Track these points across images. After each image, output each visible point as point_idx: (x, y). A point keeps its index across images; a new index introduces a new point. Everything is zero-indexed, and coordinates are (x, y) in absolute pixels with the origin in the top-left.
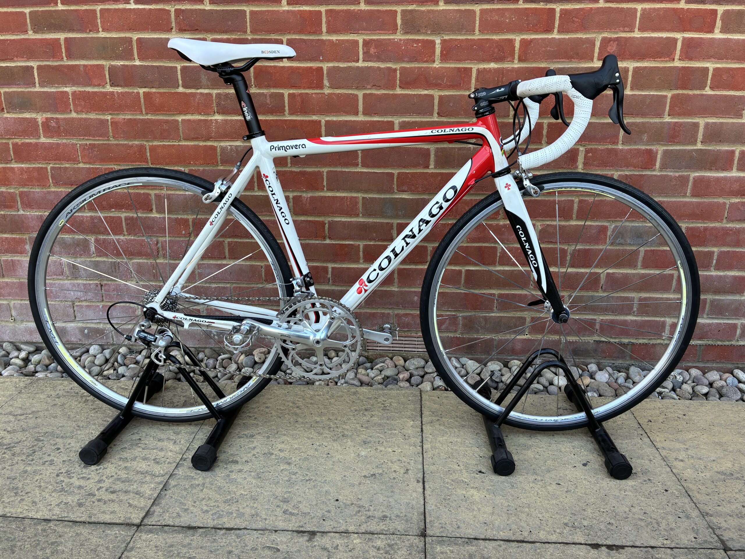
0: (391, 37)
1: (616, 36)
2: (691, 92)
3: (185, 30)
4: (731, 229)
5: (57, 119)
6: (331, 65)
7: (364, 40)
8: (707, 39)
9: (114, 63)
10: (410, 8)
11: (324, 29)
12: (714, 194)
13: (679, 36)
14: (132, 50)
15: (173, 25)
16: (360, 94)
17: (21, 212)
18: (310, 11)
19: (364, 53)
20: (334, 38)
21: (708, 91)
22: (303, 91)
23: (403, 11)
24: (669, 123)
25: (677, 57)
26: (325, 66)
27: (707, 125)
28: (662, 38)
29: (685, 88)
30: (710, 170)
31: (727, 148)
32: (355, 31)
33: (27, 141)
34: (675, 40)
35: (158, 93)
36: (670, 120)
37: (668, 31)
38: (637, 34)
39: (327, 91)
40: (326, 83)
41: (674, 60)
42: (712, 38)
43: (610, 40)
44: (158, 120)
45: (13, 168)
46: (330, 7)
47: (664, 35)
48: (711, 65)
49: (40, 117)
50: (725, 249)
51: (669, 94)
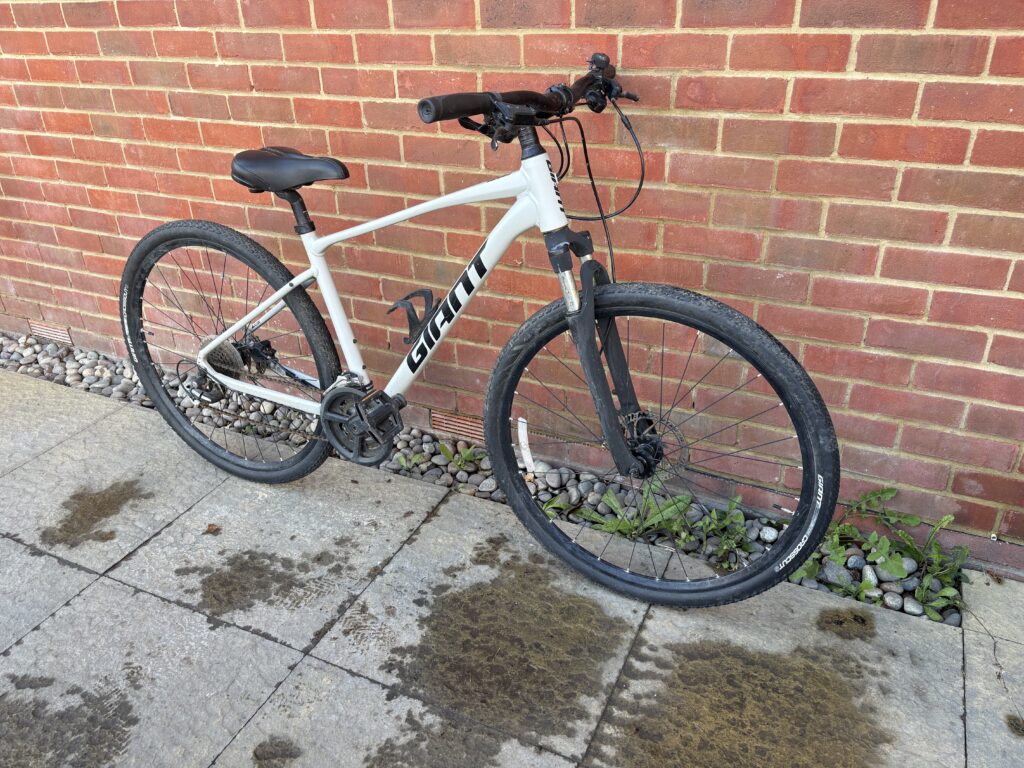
0: (427, 68)
1: (698, 75)
2: (808, 159)
3: (227, 56)
4: (872, 357)
5: (135, 146)
6: (367, 100)
7: (398, 71)
8: (834, 81)
9: (173, 90)
10: (445, 32)
11: (356, 58)
12: (844, 306)
13: (791, 76)
14: (184, 77)
15: (217, 50)
16: (401, 135)
17: (121, 236)
18: (340, 36)
19: (399, 87)
20: (367, 68)
21: (835, 159)
22: (343, 130)
23: (436, 36)
24: (778, 202)
25: (787, 108)
26: (362, 100)
27: (833, 207)
28: (763, 79)
29: (800, 153)
30: (838, 270)
31: (864, 243)
32: (388, 61)
33: (116, 166)
34: (784, 83)
35: (213, 124)
36: (779, 197)
37: (774, 68)
38: (728, 73)
39: (366, 130)
40: (364, 121)
41: (782, 111)
42: (841, 80)
43: (690, 81)
44: (216, 153)
45: (107, 193)
46: (360, 31)
47: (767, 75)
48: (840, 121)
49: (123, 142)
50: (862, 382)
51: (777, 160)
